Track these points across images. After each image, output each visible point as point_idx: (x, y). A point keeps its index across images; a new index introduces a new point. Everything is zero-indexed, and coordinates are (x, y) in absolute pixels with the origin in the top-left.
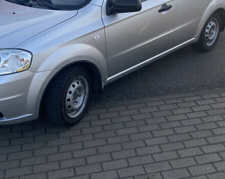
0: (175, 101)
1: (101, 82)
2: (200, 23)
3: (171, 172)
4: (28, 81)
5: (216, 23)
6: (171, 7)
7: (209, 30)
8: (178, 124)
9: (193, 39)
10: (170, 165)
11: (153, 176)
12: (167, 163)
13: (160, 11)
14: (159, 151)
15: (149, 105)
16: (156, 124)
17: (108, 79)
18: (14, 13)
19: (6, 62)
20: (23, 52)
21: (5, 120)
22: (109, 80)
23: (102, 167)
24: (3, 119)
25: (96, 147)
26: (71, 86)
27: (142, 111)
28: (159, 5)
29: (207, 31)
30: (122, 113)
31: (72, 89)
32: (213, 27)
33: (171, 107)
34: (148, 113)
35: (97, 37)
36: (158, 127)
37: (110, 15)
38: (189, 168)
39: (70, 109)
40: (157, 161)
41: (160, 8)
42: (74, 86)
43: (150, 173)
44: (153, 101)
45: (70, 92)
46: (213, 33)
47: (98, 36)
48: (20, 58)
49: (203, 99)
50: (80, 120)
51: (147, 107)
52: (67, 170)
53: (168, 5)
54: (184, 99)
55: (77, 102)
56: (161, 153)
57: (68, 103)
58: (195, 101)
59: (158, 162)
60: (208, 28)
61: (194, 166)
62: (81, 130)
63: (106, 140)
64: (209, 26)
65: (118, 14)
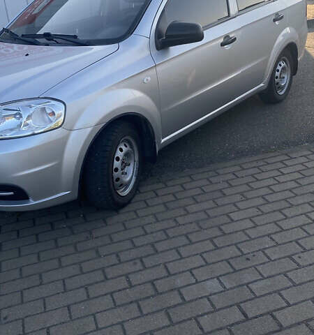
0: (255, 164)
1: (155, 145)
2: (269, 64)
3: (277, 248)
4: (63, 143)
5: (286, 63)
6: (235, 39)
7: (279, 73)
8: (267, 191)
9: (262, 85)
10: (273, 240)
11: (254, 256)
12: (267, 239)
13: (223, 45)
14: (252, 225)
15: (221, 172)
16: (237, 193)
17: (163, 141)
18: (27, 55)
19: (29, 117)
20: (53, 102)
21: (32, 202)
22: (165, 141)
23: (179, 253)
24: (29, 202)
25: (164, 230)
26: (118, 151)
27: (214, 180)
28: (221, 37)
29: (277, 74)
30: (187, 186)
31: (119, 154)
32: (283, 68)
33: (251, 171)
34: (223, 181)
35: (147, 80)
36: (241, 196)
37: (161, 49)
38: (299, 241)
39: (119, 183)
40: (253, 237)
41: (222, 40)
42: (121, 150)
43: (249, 253)
44: (226, 167)
45: (118, 159)
46: (284, 78)
47: (149, 78)
48: (49, 111)
49: (291, 158)
50: (131, 199)
51: (219, 174)
52: (131, 263)
53: (231, 36)
54: (266, 160)
55: (126, 173)
56: (254, 227)
57: (116, 174)
58: (281, 162)
59: (255, 238)
60: (278, 71)
61: (305, 237)
62: (135, 212)
63: (175, 220)
64: (279, 68)
65: (171, 48)
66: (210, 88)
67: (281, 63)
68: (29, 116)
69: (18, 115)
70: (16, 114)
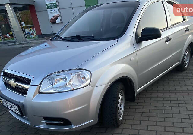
5: (189, 52)
6: (171, 39)
9: (179, 62)
13: (166, 42)
18: (68, 46)
20: (84, 71)
21: (74, 127)
22: (139, 91)
24: (72, 127)
29: (185, 57)
35: (132, 59)
37: (139, 43)
41: (165, 39)
48: (82, 77)
53: (169, 37)
55: (121, 109)
60: (186, 55)
64: (186, 54)
65: (143, 42)
66: (155, 66)
67: (187, 52)
68: (71, 79)
69: (65, 79)
70: (63, 78)
